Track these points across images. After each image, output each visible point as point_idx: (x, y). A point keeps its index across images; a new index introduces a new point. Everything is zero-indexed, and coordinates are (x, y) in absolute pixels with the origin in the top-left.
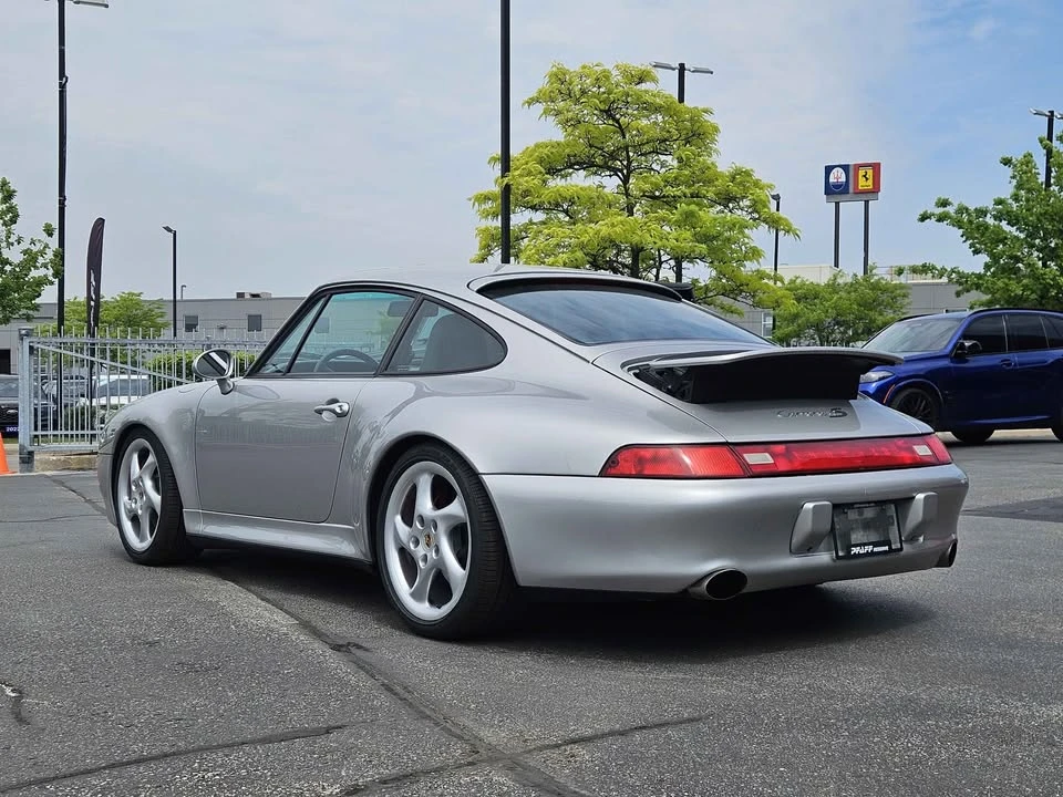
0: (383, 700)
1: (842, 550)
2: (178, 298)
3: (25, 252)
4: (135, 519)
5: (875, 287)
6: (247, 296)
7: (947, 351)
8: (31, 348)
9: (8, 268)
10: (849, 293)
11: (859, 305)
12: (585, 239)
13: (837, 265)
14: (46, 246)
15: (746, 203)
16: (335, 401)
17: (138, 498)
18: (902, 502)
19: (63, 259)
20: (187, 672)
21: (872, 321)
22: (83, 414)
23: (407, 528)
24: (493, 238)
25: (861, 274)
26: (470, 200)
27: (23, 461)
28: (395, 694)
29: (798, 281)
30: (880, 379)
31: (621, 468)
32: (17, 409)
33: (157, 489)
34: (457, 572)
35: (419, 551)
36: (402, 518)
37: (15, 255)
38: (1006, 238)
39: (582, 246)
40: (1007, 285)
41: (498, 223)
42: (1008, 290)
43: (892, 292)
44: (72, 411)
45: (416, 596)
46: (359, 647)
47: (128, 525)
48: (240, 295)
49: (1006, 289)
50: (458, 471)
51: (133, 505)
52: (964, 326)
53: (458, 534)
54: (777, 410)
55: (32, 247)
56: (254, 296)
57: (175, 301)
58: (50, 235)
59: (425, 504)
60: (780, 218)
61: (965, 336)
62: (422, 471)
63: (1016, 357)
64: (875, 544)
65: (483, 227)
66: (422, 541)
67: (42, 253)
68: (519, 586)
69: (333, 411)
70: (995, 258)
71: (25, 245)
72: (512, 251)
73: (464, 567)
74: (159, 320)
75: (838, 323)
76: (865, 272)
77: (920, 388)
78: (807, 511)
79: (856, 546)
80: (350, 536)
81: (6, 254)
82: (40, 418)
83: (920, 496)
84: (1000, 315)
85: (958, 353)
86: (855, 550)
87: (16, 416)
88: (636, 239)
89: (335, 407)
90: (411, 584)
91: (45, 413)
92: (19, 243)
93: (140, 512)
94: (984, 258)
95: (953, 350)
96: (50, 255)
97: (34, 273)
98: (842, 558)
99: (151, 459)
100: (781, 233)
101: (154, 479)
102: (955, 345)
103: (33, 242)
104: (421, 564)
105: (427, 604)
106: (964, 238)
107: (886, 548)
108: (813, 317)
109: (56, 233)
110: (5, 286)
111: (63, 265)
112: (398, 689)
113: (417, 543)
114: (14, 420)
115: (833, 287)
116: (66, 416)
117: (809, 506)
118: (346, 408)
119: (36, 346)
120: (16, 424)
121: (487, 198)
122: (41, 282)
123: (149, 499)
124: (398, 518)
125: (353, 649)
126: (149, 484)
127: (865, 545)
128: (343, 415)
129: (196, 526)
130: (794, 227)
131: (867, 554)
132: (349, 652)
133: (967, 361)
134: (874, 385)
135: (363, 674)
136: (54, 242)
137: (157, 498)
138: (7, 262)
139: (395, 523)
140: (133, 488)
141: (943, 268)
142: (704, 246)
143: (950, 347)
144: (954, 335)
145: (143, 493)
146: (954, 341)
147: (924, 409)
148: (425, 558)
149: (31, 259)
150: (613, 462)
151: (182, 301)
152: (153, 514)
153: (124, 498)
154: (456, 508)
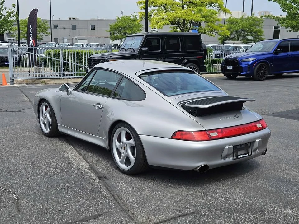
0: (112, 203)
1: (235, 157)
2: (52, 19)
3: (7, 12)
4: (44, 123)
5: (254, 20)
6: (72, 19)
7: (272, 52)
8: (12, 50)
9: (3, 17)
10: (246, 21)
11: (249, 25)
12: (169, 17)
13: (243, 11)
14: (13, 11)
15: (217, 5)
16: (99, 104)
17: (45, 118)
18: (252, 142)
19: (18, 14)
20: (61, 189)
21: (253, 30)
22: (26, 60)
23: (119, 144)
24: (143, 15)
25: (250, 16)
26: (137, 3)
27: (11, 82)
28: (116, 200)
29: (232, 18)
30: (253, 60)
31: (177, 137)
32: (8, 57)
33: (50, 117)
34: (132, 158)
35: (122, 151)
36: (118, 141)
37: (4, 13)
38: (293, 8)
39: (169, 19)
40: (292, 22)
41: (144, 11)
42: (292, 24)
43: (259, 22)
44: (23, 59)
45: (121, 162)
46: (106, 178)
47: (43, 125)
48: (70, 19)
49: (292, 23)
50: (133, 132)
51: (44, 120)
52: (278, 44)
53: (132, 148)
54: (220, 118)
55: (9, 11)
56: (74, 19)
57: (51, 20)
58: (14, 7)
59: (124, 139)
60: (226, 10)
61: (278, 47)
62: (123, 130)
63: (292, 53)
64: (244, 154)
65: (140, 12)
66: (123, 148)
67: (12, 13)
68: (148, 165)
69: (99, 107)
70: (289, 14)
71: (7, 10)
72: (148, 18)
73: (134, 157)
74: (46, 26)
75: (243, 30)
76: (251, 15)
77: (264, 63)
78: (227, 148)
79: (239, 155)
80: (103, 141)
81: (2, 12)
82: (14, 60)
83: (257, 140)
84: (288, 40)
85: (276, 52)
86: (239, 157)
87: (8, 59)
88: (184, 17)
89: (99, 106)
90: (120, 158)
91: (16, 59)
92: (5, 9)
93: (46, 122)
94: (286, 14)
95: (274, 52)
96: (14, 13)
97: (10, 19)
98: (235, 159)
99: (48, 109)
100: (227, 13)
101: (49, 114)
102: (275, 50)
103: (9, 10)
104: (123, 154)
105: (124, 165)
106: (281, 8)
107: (247, 155)
108: (236, 28)
109: (16, 7)
110: (2, 23)
111: (19, 16)
112: (117, 197)
113: (121, 148)
114: (7, 61)
115: (242, 19)
116: (22, 61)
117: (227, 147)
118: (102, 106)
119: (13, 49)
120: (8, 62)
121: (141, 3)
122: (12, 22)
123: (48, 119)
124: (116, 141)
125: (104, 179)
126: (48, 115)
127: (241, 155)
128: (101, 108)
129: (61, 129)
130: (231, 12)
131: (242, 157)
132: (103, 180)
133: (278, 55)
134: (251, 62)
135: (107, 192)
136: (16, 9)
137: (50, 120)
138: (2, 15)
139: (116, 142)
140: (44, 115)
141: (274, 16)
142: (204, 19)
143: (273, 51)
144: (275, 46)
145: (46, 117)
146: (274, 49)
147: (265, 69)
148: (124, 153)
149: (9, 14)
150: (174, 135)
151: (53, 20)
152: (49, 123)
153: (41, 118)
154: (132, 141)
